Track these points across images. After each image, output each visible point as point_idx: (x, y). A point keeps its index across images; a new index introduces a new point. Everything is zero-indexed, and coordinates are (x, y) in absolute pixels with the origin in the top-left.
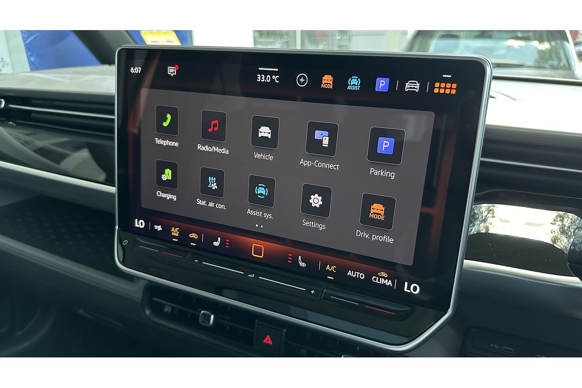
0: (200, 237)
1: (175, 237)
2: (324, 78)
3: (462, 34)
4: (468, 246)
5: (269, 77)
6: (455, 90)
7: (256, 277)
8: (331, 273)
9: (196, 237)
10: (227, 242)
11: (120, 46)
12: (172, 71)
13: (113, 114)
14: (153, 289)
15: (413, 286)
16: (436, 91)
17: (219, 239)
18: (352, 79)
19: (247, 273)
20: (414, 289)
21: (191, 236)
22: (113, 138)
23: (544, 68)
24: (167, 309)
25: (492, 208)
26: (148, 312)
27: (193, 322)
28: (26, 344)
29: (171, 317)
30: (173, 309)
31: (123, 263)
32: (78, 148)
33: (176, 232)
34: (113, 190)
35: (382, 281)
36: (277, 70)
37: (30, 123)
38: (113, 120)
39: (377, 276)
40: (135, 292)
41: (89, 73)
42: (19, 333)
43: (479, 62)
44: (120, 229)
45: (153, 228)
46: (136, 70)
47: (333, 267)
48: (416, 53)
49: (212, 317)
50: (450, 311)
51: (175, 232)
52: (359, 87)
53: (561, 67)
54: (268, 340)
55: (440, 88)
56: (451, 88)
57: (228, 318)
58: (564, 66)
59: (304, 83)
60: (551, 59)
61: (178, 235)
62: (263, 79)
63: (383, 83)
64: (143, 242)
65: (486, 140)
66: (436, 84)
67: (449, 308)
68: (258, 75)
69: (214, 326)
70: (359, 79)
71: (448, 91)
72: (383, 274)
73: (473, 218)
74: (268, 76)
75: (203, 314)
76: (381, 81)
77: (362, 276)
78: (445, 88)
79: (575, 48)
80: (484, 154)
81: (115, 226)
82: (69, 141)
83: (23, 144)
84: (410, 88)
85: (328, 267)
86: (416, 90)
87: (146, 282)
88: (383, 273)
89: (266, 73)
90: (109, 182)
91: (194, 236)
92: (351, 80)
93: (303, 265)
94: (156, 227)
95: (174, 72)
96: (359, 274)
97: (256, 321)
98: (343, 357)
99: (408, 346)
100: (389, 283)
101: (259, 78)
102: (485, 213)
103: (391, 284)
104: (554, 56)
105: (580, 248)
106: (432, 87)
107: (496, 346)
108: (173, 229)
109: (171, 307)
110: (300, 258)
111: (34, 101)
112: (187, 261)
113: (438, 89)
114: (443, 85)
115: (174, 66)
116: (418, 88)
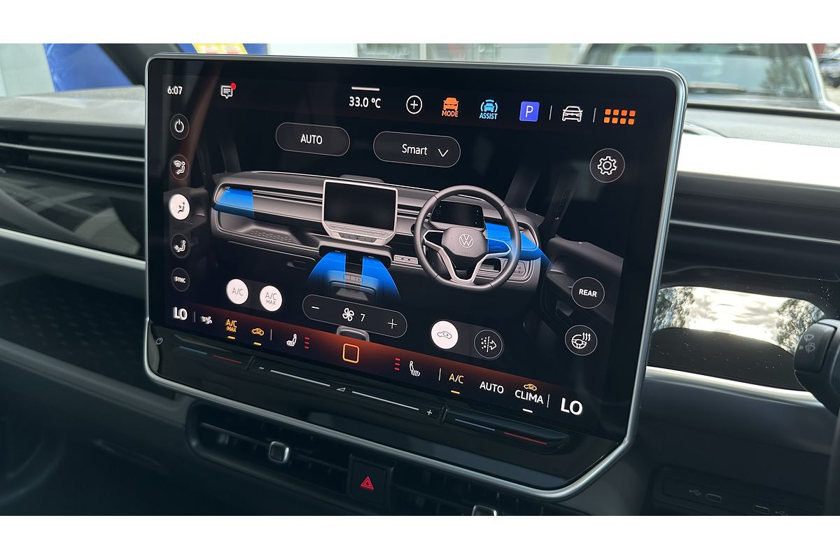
0: (267, 333)
1: (231, 334)
2: (445, 102)
3: (658, 47)
5: (366, 101)
6: (633, 120)
7: (348, 392)
8: (456, 386)
9: (262, 333)
10: (307, 341)
11: (152, 56)
12: (226, 91)
13: (142, 156)
14: (201, 410)
15: (573, 403)
16: (607, 120)
17: (295, 336)
19: (334, 386)
20: (575, 408)
21: (255, 331)
22: (143, 190)
23: (774, 95)
24: (223, 439)
25: (690, 290)
26: (194, 443)
27: (260, 457)
28: (22, 492)
29: (227, 450)
30: (231, 438)
31: (159, 373)
32: (99, 206)
33: (233, 326)
34: (142, 264)
35: (530, 397)
36: (379, 90)
37: (26, 169)
38: (142, 164)
39: (522, 389)
40: (175, 413)
41: (113, 97)
43: (670, 80)
44: (152, 322)
45: (199, 320)
46: (174, 90)
47: (459, 377)
49: (287, 450)
50: (626, 441)
51: (231, 326)
52: (496, 114)
53: (799, 95)
54: (367, 484)
55: (612, 116)
56: (628, 117)
57: (310, 452)
58: (804, 91)
59: (417, 108)
60: (785, 82)
61: (235, 331)
62: (357, 104)
63: (530, 109)
64: (186, 340)
65: (678, 194)
66: (607, 110)
67: (625, 436)
68: (351, 98)
69: (289, 463)
70: (496, 104)
71: (623, 121)
72: (531, 387)
73: (663, 305)
74: (366, 98)
75: (274, 446)
76: (528, 106)
77: (500, 390)
78: (620, 117)
79: (820, 67)
80: (675, 213)
81: (144, 317)
82: (91, 196)
83: (22, 203)
84: (570, 116)
85: (452, 377)
86: (577, 119)
87: (193, 399)
88: (530, 385)
89: (362, 94)
90: (140, 256)
91: (259, 332)
92: (485, 104)
93: (415, 373)
94: (204, 319)
95: (230, 93)
96: (497, 387)
97: (351, 456)
98: (475, 507)
99: (566, 490)
100: (539, 400)
101: (352, 101)
102: (680, 297)
103: (542, 401)
104: (789, 77)
105: (812, 348)
106: (601, 115)
107: (697, 493)
108: (228, 322)
109: (228, 436)
110: (411, 364)
111: (31, 137)
112: (248, 369)
113: (609, 119)
114: (616, 112)
115: (230, 85)
116: (581, 116)
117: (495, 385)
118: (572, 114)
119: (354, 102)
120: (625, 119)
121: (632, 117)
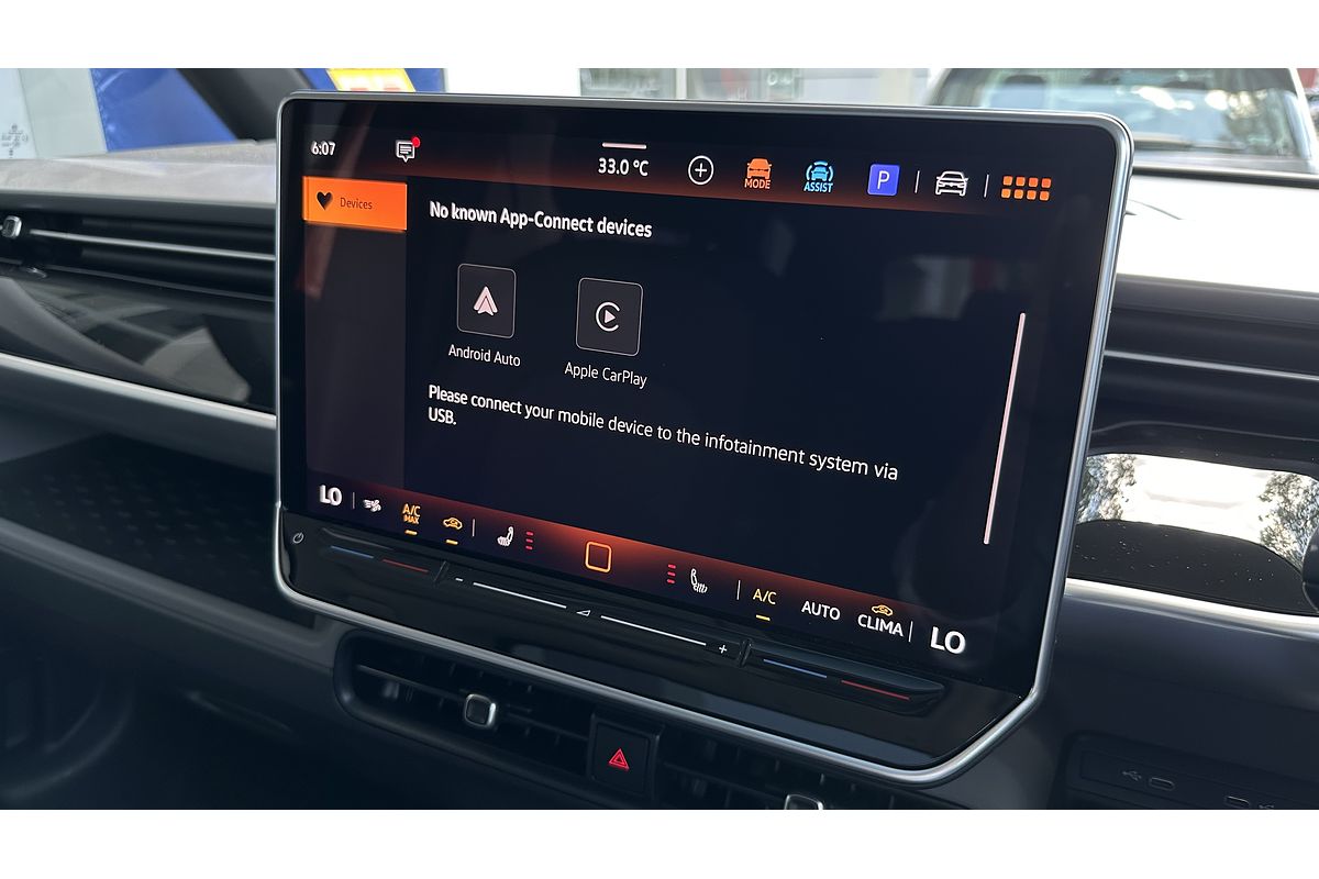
0: (467, 526)
1: (412, 527)
2: (750, 165)
3: (1052, 76)
4: (1074, 547)
5: (625, 165)
6: (1048, 193)
7: (595, 617)
8: (764, 608)
9: (459, 525)
10: (530, 537)
11: (287, 95)
12: (405, 150)
13: (271, 251)
14: (359, 645)
15: (950, 635)
16: (1006, 194)
17: (511, 530)
18: (814, 167)
19: (574, 608)
20: (951, 643)
21: (448, 523)
22: (272, 305)
24: (391, 691)
25: (1129, 462)
26: (346, 697)
27: (450, 719)
28: (68, 773)
29: (397, 708)
30: (403, 689)
31: (291, 582)
32: (184, 327)
33: (413, 515)
34: (270, 421)
35: (881, 625)
36: (645, 147)
37: (79, 271)
38: (271, 265)
39: (869, 613)
40: (317, 650)
41: (211, 159)
42: (51, 747)
43: (1104, 130)
44: (285, 509)
45: (360, 505)
46: (323, 148)
47: (769, 594)
48: (950, 108)
49: (493, 707)
50: (1034, 694)
51: (411, 515)
52: (831, 185)
53: (1276, 151)
54: (619, 760)
55: (1014, 187)
56: (1039, 189)
57: (529, 711)
58: (1285, 146)
59: (706, 176)
61: (417, 522)
62: (611, 169)
63: (884, 176)
64: (339, 536)
65: (1117, 311)
66: (1005, 178)
67: (1032, 686)
68: (601, 160)
69: (496, 729)
70: (830, 168)
71: (1032, 195)
72: (883, 609)
73: (1086, 485)
74: (624, 161)
75: (472, 700)
76: (882, 172)
77: (835, 614)
78: (1026, 188)
79: (1310, 106)
80: (1112, 341)
81: (273, 502)
82: (163, 312)
83: (59, 317)
84: (947, 187)
85: (757, 595)
86: (960, 192)
87: (347, 627)
88: (883, 607)
89: (619, 155)
90: (259, 402)
91: (454, 523)
92: (812, 169)
93: (700, 588)
94: (368, 503)
95: (410, 153)
96: (828, 610)
97: (593, 716)
98: (788, 797)
99: (938, 770)
100: (895, 630)
101: (603, 166)
102: (1113, 473)
103: (900, 631)
106: (998, 186)
107: (1135, 776)
108: (406, 509)
109: (398, 687)
110: (693, 574)
111: (86, 222)
112: (438, 581)
113: (1009, 191)
114: (1021, 182)
115: (410, 139)
116: (965, 187)
117: (826, 607)
118: (951, 185)
119: (606, 166)
120: (1035, 192)
121: (1045, 189)
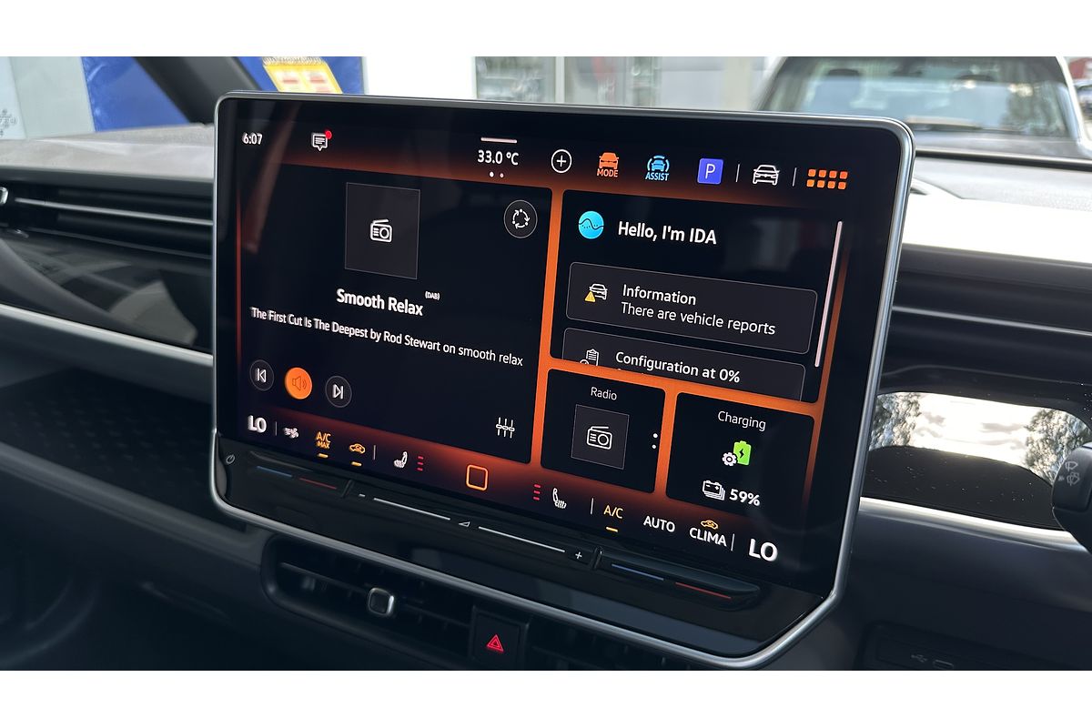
0: (369, 450)
1: (324, 450)
2: (602, 158)
3: (867, 69)
4: (868, 470)
5: (499, 155)
6: (845, 184)
7: (474, 527)
8: (612, 521)
9: (362, 450)
10: (421, 461)
11: (223, 94)
12: (319, 141)
13: (209, 217)
14: (280, 547)
15: (765, 546)
16: (810, 183)
17: (405, 455)
18: (654, 160)
19: (456, 520)
20: (767, 552)
21: (353, 448)
22: (209, 263)
23: (1018, 133)
24: (308, 584)
25: (915, 398)
26: (271, 589)
27: (356, 608)
28: (44, 646)
29: (312, 598)
30: (318, 583)
31: (226, 498)
32: (144, 280)
33: (325, 441)
34: (207, 359)
35: (708, 537)
36: (516, 142)
37: (56, 233)
38: (209, 229)
39: (699, 526)
40: (248, 551)
41: (165, 140)
42: (30, 626)
43: (895, 135)
44: (220, 435)
45: (281, 432)
46: (252, 139)
47: (617, 510)
48: (776, 112)
49: (392, 599)
50: (834, 594)
51: (323, 441)
52: (667, 175)
53: (1052, 133)
54: (495, 644)
55: (817, 178)
56: (838, 180)
57: (421, 602)
58: (1058, 129)
59: (565, 166)
60: (1033, 116)
61: (328, 447)
62: (488, 159)
63: (711, 168)
64: (263, 458)
65: (902, 274)
66: (810, 171)
67: (832, 588)
68: (480, 151)
69: (394, 617)
70: (667, 161)
71: (831, 185)
72: (710, 524)
73: (881, 416)
74: (499, 153)
75: (375, 594)
76: (708, 165)
77: (671, 527)
78: (827, 179)
79: (1079, 97)
80: (899, 298)
81: (211, 428)
82: (126, 268)
83: (40, 272)
84: (762, 178)
85: (607, 510)
86: (773, 182)
87: (270, 534)
88: (710, 521)
89: (494, 148)
90: (201, 345)
91: (358, 448)
92: (652, 162)
93: (561, 504)
94: (288, 431)
95: (324, 144)
96: (665, 524)
97: (474, 607)
99: (755, 658)
100: (720, 541)
101: (482, 156)
102: (903, 406)
103: (724, 542)
104: (1038, 110)
105: (1075, 479)
106: (803, 177)
107: (922, 659)
108: (319, 436)
109: (314, 580)
110: (555, 493)
111: (62, 192)
112: (344, 497)
113: (813, 181)
114: (823, 174)
115: (323, 132)
116: (777, 178)
117: (663, 521)
118: (766, 176)
119: (484, 157)
120: (834, 183)
121: (843, 180)
